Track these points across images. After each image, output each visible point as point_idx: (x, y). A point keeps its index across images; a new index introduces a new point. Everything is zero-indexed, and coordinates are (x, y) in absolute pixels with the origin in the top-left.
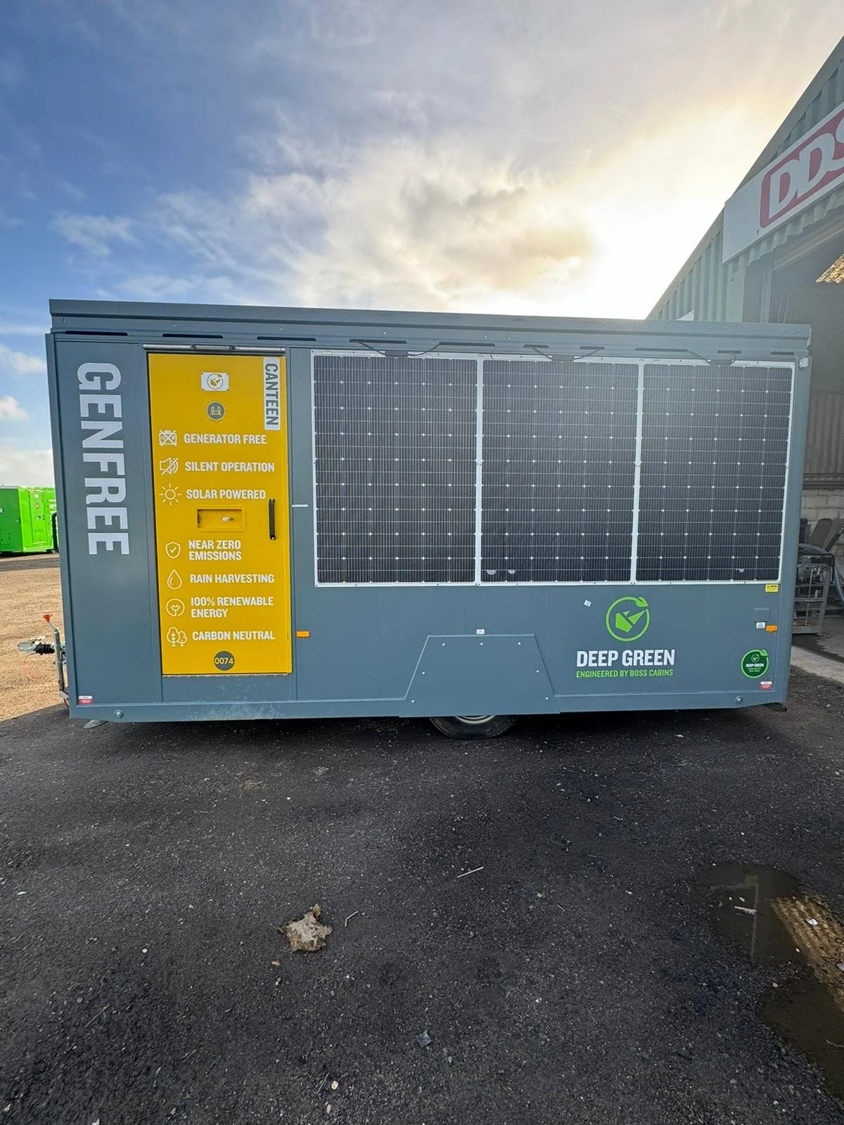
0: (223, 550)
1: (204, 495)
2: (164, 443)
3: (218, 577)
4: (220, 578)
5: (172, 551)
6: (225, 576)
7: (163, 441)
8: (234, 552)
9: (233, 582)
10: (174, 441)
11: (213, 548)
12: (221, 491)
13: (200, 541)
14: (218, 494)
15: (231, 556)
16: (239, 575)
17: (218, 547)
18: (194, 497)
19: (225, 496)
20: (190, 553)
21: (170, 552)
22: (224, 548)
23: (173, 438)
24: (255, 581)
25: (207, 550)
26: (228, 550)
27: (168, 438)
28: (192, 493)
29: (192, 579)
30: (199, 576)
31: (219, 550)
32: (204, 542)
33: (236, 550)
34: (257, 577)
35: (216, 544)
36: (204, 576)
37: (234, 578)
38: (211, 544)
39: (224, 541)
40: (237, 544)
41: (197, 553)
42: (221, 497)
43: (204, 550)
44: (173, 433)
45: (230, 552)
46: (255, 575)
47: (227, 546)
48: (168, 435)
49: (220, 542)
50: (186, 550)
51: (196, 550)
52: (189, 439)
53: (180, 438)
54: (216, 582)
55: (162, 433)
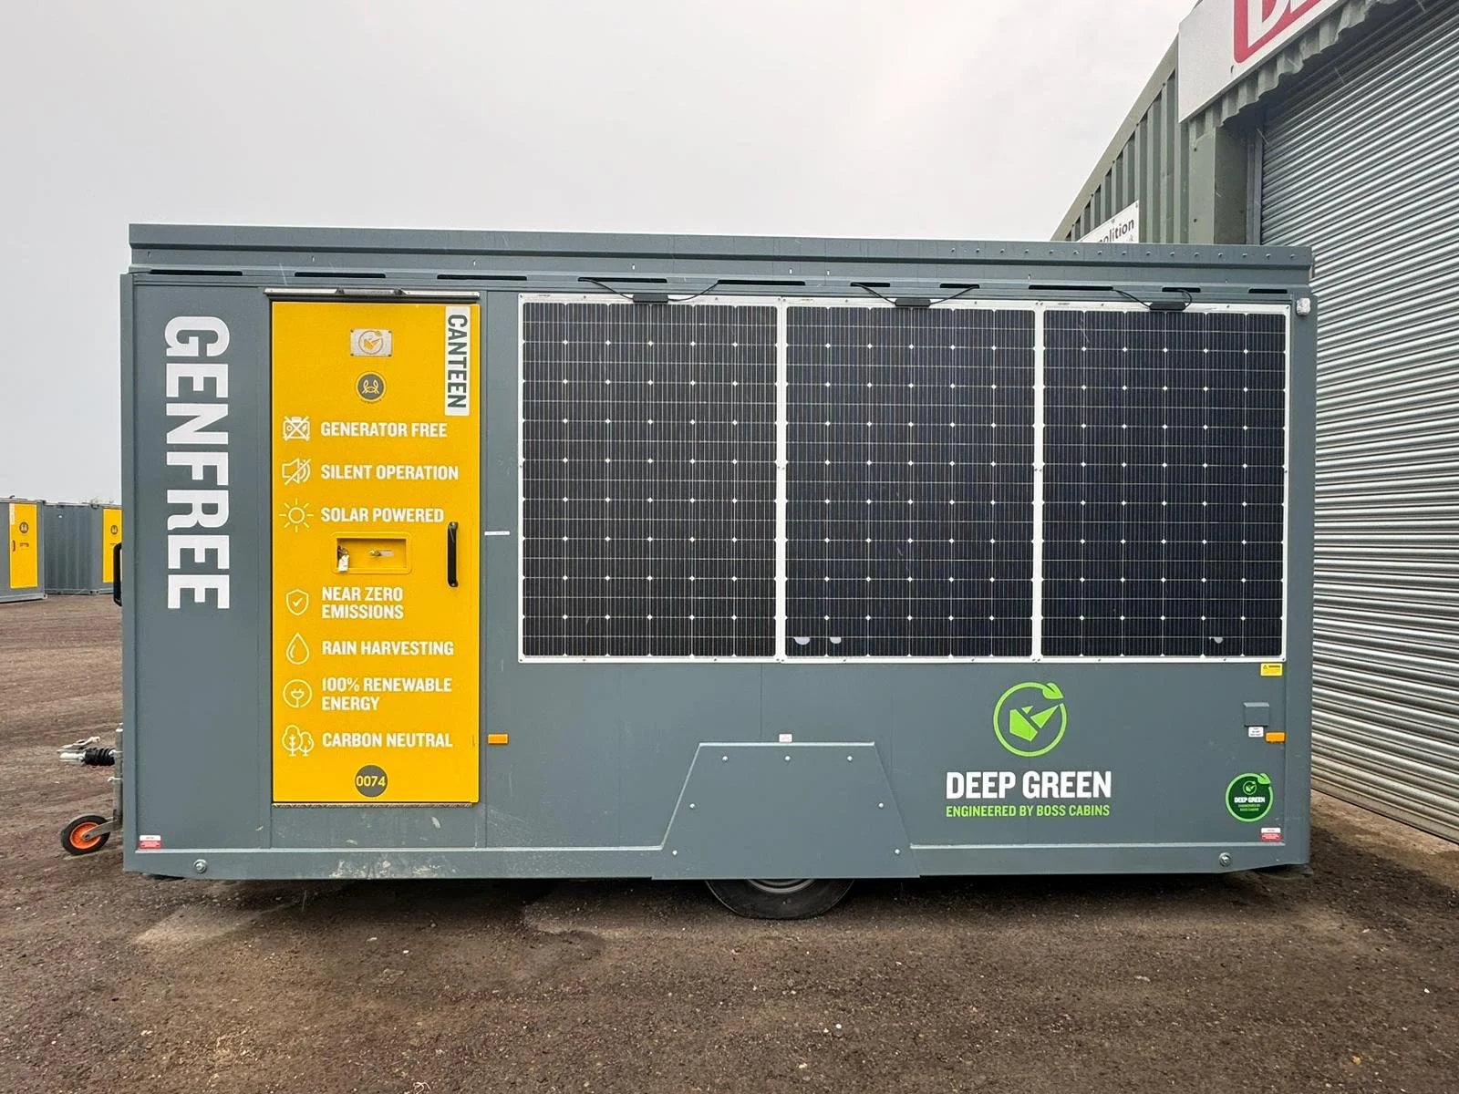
0: (375, 603)
1: (348, 516)
2: (290, 437)
3: (366, 645)
4: (369, 648)
5: (296, 604)
6: (376, 644)
7: (288, 433)
8: (392, 607)
9: (389, 653)
10: (305, 433)
11: (359, 599)
12: (375, 510)
13: (339, 588)
14: (370, 515)
15: (388, 611)
16: (399, 643)
17: (368, 599)
18: (333, 519)
19: (380, 519)
20: (324, 606)
21: (293, 607)
22: (377, 599)
23: (304, 428)
24: (424, 653)
25: (350, 603)
26: (382, 604)
27: (297, 428)
28: (330, 514)
29: (324, 648)
30: (337, 644)
31: (368, 603)
32: (346, 590)
33: (395, 603)
34: (427, 646)
35: (364, 594)
36: (344, 643)
37: (391, 648)
38: (356, 593)
39: (377, 589)
40: (396, 594)
41: (334, 607)
42: (375, 520)
43: (346, 602)
44: (305, 421)
45: (386, 607)
46: (424, 644)
47: (381, 596)
48: (296, 424)
49: (371, 589)
50: (318, 601)
51: (332, 602)
52: (329, 430)
53: (315, 430)
54: (363, 653)
55: (288, 421)
